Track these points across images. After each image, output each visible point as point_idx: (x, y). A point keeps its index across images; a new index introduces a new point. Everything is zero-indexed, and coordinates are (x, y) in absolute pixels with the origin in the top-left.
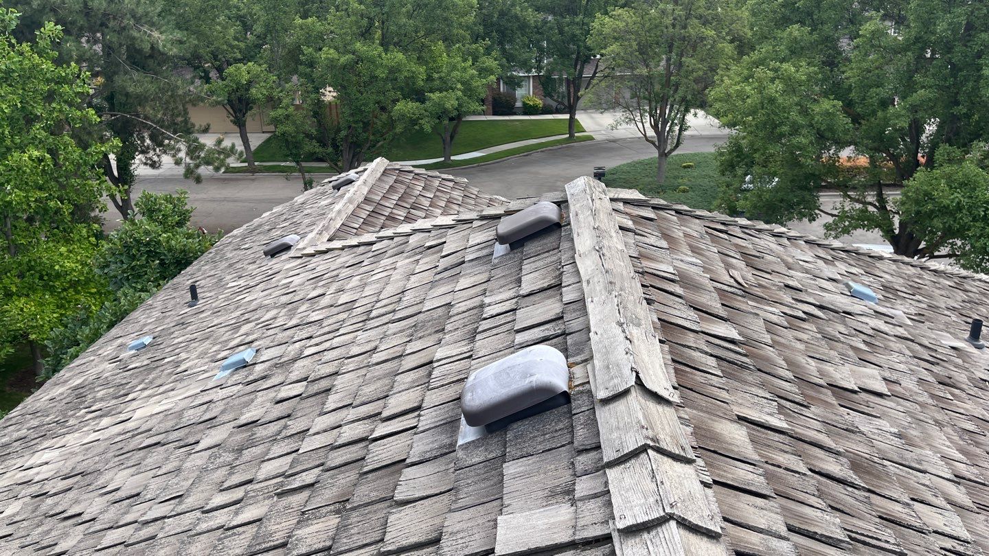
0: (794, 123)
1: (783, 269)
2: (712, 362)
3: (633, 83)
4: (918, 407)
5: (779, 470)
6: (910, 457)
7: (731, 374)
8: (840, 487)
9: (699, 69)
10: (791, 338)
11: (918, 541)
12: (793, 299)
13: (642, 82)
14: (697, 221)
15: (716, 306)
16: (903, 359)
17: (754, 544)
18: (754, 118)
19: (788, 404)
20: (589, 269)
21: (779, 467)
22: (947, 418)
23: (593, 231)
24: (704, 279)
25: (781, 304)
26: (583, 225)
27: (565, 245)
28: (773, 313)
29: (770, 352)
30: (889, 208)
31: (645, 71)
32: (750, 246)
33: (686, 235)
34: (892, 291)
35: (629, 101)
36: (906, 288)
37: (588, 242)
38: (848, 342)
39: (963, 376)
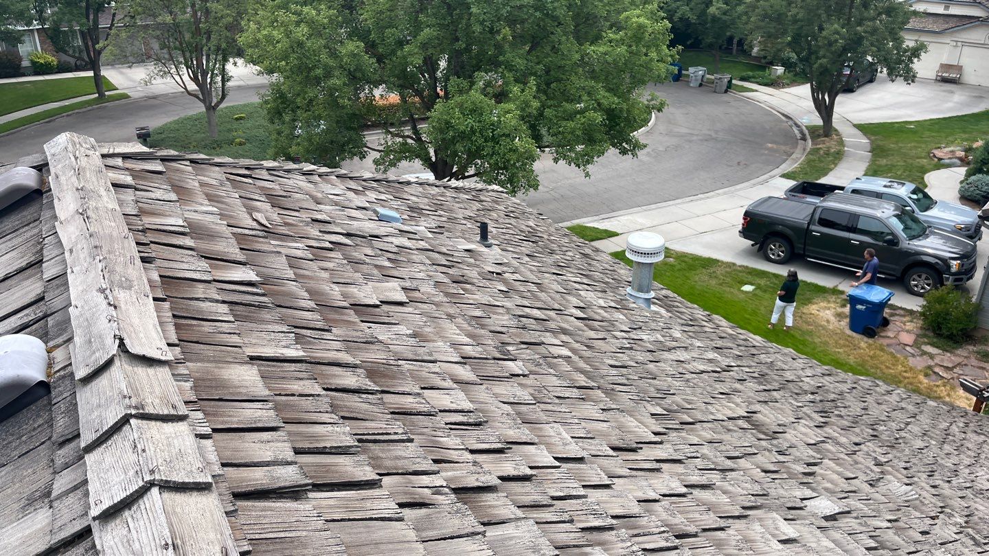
0: (326, 66)
1: (313, 206)
2: (224, 308)
3: (158, 33)
4: (434, 307)
5: (291, 398)
6: (422, 353)
7: (247, 316)
8: (355, 397)
9: (228, 15)
10: (316, 268)
11: (426, 424)
12: (320, 231)
13: (168, 31)
14: (217, 168)
15: (234, 252)
16: (423, 268)
17: (257, 480)
18: (287, 63)
19: (308, 332)
20: (73, 237)
21: (293, 395)
22: (458, 310)
23: (77, 193)
24: (221, 227)
25: (307, 238)
26: (65, 188)
27: (46, 215)
28: (297, 249)
29: (293, 287)
30: (423, 139)
31: (169, 19)
32: (277, 187)
33: (202, 184)
34: (418, 211)
35: (159, 52)
36: (429, 206)
37: (72, 205)
38: (372, 262)
39: (474, 272)
